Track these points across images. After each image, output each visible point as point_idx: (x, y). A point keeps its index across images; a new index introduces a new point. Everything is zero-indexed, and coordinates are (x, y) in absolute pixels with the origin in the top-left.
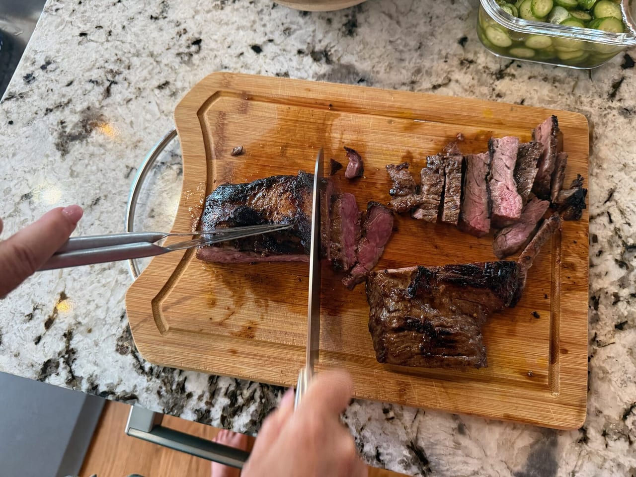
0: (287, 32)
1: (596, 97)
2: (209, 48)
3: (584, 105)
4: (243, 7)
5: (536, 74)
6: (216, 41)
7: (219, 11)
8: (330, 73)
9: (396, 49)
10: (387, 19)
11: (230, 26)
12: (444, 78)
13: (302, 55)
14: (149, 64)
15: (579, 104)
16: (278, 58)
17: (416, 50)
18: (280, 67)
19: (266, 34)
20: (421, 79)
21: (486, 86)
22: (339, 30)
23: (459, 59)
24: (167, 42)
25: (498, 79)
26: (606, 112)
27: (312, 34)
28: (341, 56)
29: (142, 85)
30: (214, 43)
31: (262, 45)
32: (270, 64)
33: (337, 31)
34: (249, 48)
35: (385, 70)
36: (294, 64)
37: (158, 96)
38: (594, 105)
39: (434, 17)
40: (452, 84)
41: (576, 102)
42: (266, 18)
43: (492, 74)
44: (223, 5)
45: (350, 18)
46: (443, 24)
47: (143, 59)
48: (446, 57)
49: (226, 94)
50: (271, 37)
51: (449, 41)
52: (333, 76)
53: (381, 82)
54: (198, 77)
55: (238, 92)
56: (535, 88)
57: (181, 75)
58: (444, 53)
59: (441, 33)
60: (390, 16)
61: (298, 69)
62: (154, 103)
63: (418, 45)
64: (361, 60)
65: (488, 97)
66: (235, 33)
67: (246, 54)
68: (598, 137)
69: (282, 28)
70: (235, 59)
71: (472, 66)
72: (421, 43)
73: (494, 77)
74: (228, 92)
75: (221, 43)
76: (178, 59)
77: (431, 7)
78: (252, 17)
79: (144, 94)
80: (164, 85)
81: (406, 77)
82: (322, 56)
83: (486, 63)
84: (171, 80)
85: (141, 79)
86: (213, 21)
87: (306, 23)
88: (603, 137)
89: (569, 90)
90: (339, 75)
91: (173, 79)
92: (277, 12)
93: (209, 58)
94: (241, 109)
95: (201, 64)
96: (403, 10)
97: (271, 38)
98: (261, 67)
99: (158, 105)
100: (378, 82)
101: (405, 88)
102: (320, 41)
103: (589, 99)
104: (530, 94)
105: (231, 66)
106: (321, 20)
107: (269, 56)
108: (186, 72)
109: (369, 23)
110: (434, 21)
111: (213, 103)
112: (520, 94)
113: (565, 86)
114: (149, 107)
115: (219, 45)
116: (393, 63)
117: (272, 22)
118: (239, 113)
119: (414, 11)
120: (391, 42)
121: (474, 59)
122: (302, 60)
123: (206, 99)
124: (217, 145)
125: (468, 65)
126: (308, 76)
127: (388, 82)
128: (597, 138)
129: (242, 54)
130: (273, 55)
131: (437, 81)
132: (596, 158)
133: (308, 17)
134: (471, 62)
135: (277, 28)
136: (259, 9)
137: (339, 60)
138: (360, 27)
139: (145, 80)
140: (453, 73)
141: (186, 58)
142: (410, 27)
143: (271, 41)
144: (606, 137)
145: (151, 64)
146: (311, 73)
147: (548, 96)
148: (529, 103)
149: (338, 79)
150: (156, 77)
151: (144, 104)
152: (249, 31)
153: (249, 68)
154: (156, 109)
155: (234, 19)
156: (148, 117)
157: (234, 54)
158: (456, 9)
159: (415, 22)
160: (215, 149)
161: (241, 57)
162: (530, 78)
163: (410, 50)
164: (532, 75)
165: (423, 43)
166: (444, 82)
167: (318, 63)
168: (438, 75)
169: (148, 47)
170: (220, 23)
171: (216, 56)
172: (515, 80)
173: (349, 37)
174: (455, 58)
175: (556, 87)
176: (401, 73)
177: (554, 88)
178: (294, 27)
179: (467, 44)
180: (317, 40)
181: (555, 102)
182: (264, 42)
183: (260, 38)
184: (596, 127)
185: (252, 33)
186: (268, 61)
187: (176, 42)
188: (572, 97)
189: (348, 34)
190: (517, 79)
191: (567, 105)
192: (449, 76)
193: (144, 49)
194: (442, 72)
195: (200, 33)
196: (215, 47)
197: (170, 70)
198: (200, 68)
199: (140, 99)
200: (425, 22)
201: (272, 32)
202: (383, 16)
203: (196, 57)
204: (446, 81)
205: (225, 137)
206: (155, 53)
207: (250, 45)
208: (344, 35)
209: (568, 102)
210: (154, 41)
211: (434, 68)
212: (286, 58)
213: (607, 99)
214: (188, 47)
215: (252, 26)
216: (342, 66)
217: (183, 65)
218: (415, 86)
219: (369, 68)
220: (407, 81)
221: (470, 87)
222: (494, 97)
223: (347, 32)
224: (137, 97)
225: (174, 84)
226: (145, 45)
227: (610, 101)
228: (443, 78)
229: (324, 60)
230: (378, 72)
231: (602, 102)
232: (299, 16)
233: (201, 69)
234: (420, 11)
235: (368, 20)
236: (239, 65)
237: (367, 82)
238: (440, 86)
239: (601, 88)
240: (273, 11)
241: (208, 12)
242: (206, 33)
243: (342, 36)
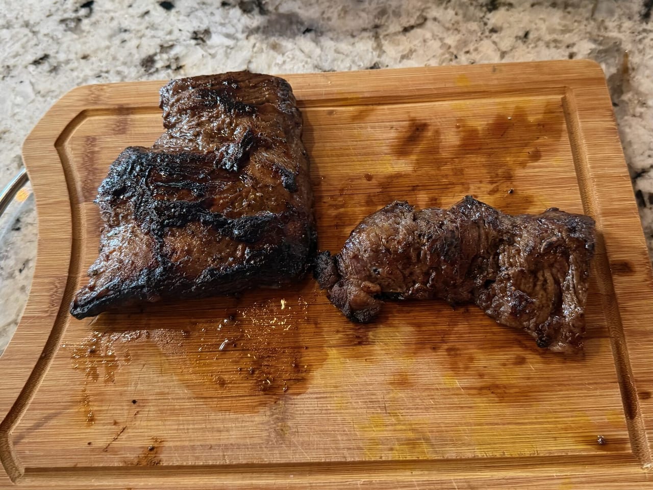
1: (624, 19)
2: (104, 9)
3: (610, 31)
8: (266, 25)
12: (418, 18)
13: (227, 7)
14: (22, 36)
15: (602, 30)
16: (196, 13)
18: (199, 24)
20: (386, 21)
21: (474, 21)
24: (48, 8)
25: (490, 11)
26: (640, 37)
28: (280, 4)
29: (11, 62)
30: (111, 3)
32: (184, 21)
34: (157, 5)
35: (339, 15)
36: (218, 18)
37: (34, 73)
38: (623, 29)
40: (429, 24)
41: (599, 29)
43: (482, 6)
47: (14, 31)
49: (95, 113)
52: (270, 28)
53: (334, 30)
54: (88, 45)
55: (112, 107)
56: (542, 16)
57: (64, 46)
61: (222, 25)
62: (27, 82)
64: (306, 6)
65: (479, 34)
67: (152, 12)
68: (636, 67)
70: (138, 20)
73: (484, 9)
74: (97, 110)
76: (62, 27)
79: (13, 73)
80: (42, 59)
81: (367, 21)
82: (254, 5)
84: (51, 53)
85: (11, 55)
88: (642, 68)
89: (588, 15)
90: (278, 27)
91: (55, 51)
93: (102, 22)
94: (117, 129)
95: (92, 30)
98: (172, 26)
99: (32, 84)
100: (330, 30)
101: (366, 34)
103: (616, 23)
104: (536, 24)
105: (133, 28)
107: (183, 12)
108: (72, 40)
111: (78, 128)
112: (522, 26)
113: (581, 10)
114: (20, 88)
115: (117, 4)
116: (348, 6)
118: (115, 134)
122: (228, 13)
123: (66, 123)
124: (85, 182)
126: (237, 31)
127: (344, 29)
128: (633, 69)
129: (147, 13)
130: (189, 10)
131: (408, 22)
132: (637, 94)
137: (277, 8)
139: (16, 55)
140: (429, 10)
141: (73, 25)
144: (647, 67)
145: (26, 35)
146: (240, 27)
147: (559, 24)
148: (536, 36)
149: (276, 31)
150: (32, 51)
151: (14, 85)
153: (156, 29)
154: (29, 89)
156: (19, 100)
157: (138, 13)
160: (83, 188)
161: (147, 17)
162: (533, 5)
164: (535, 2)
166: (418, 22)
167: (249, 15)
168: (409, 14)
169: (22, 16)
171: (112, 19)
172: (513, 10)
175: (569, 13)
176: (360, 17)
177: (566, 14)
181: (570, 31)
184: (631, 55)
186: (181, 18)
187: (60, 7)
188: (592, 23)
190: (515, 8)
191: (587, 33)
192: (424, 14)
193: (17, 18)
194: (414, 10)
196: (112, 8)
197: (51, 41)
198: (91, 34)
199: (8, 79)
203: (85, 22)
204: (421, 21)
205: (97, 169)
206: (32, 22)
207: (158, 2)
209: (589, 29)
210: (30, 8)
211: (404, 7)
212: (205, 13)
213: (639, 21)
214: (76, 11)
216: (281, 16)
217: (69, 33)
218: (380, 31)
219: (317, 15)
220: (369, 26)
221: (453, 24)
222: (487, 33)
224: (4, 77)
225: (55, 57)
226: (18, 14)
227: (644, 24)
228: (415, 17)
229: (256, 10)
230: (329, 19)
231: (634, 26)
236: (143, 27)
237: (316, 31)
238: (412, 27)
239: (629, 8)
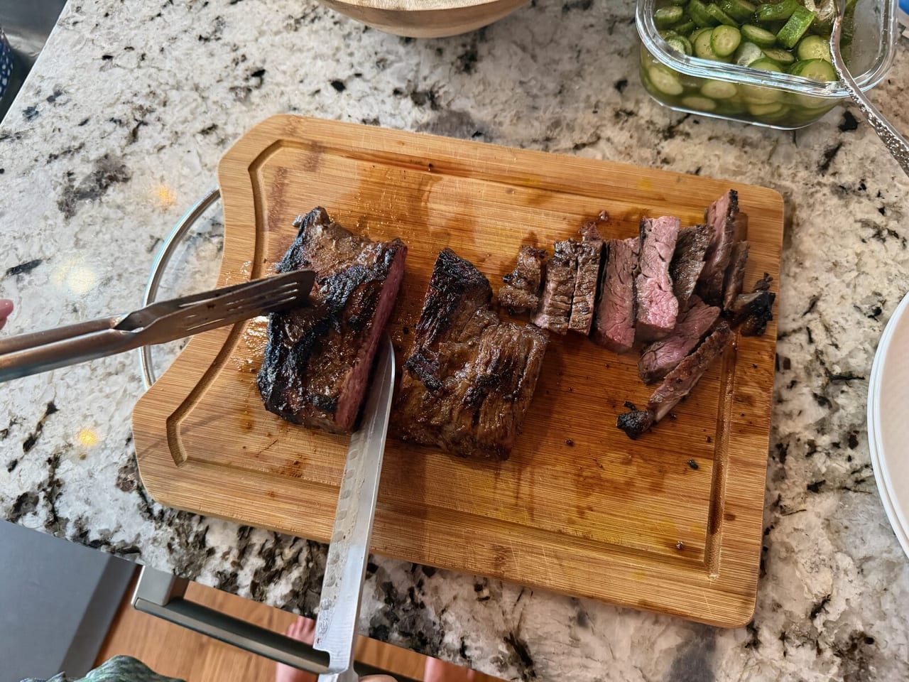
0: (381, 65)
1: (801, 168)
2: (275, 81)
3: (784, 179)
4: (324, 28)
5: (719, 134)
6: (284, 73)
7: (292, 33)
8: (436, 121)
9: (528, 93)
10: (519, 51)
11: (305, 54)
12: (591, 135)
13: (399, 96)
14: (192, 100)
15: (776, 177)
16: (367, 99)
17: (555, 95)
18: (368, 112)
19: (352, 66)
20: (559, 135)
21: (648, 147)
22: (452, 64)
23: (614, 109)
24: (218, 72)
25: (666, 138)
26: (813, 190)
27: (415, 69)
28: (453, 100)
29: (180, 128)
30: (282, 75)
31: (346, 81)
32: (355, 106)
33: (450, 66)
34: (329, 84)
35: (512, 121)
36: (388, 107)
37: (201, 143)
38: (797, 179)
39: (584, 51)
40: (602, 143)
41: (773, 175)
42: (354, 44)
43: (658, 131)
44: (298, 26)
45: (469, 48)
46: (595, 60)
47: (184, 94)
48: (596, 106)
49: (290, 145)
50: (359, 70)
51: (601, 84)
52: (439, 126)
53: (505, 137)
54: (255, 119)
55: (306, 142)
56: (717, 153)
57: (233, 117)
58: (593, 100)
59: (591, 73)
60: (524, 49)
61: (392, 115)
62: (194, 153)
63: (559, 88)
64: (479, 106)
65: (651, 163)
66: (311, 63)
67: (323, 92)
68: (801, 223)
69: (375, 59)
70: (308, 99)
71: (631, 120)
72: (562, 86)
73: (661, 135)
74: (292, 142)
75: (291, 76)
76: (232, 95)
77: (580, 38)
78: (336, 42)
79: (182, 141)
80: (210, 129)
81: (539, 132)
82: (426, 98)
83: (651, 117)
84: (219, 123)
85: (180, 119)
86: (283, 46)
87: (407, 53)
88: (807, 224)
89: (764, 158)
90: (448, 126)
91: (223, 122)
92: (370, 37)
93: (272, 96)
94: (308, 165)
95: (262, 103)
96: (541, 39)
97: (359, 72)
98: (342, 110)
99: (200, 156)
100: (499, 137)
101: (536, 146)
102: (425, 78)
103: (791, 171)
104: (710, 160)
105: (302, 107)
106: (428, 50)
107: (354, 95)
108: (241, 112)
109: (494, 56)
110: (582, 56)
111: (272, 156)
112: (695, 160)
113: (759, 152)
114: (187, 157)
115: (289, 78)
116: (522, 112)
117: (362, 50)
118: (305, 170)
119: (556, 42)
120: (521, 83)
121: (635, 110)
122: (399, 103)
123: (262, 149)
124: (272, 211)
125: (626, 118)
126: (406, 125)
127: (514, 138)
128: (798, 225)
129: (318, 91)
130: (360, 94)
131: (581, 138)
132: (796, 252)
133: (411, 45)
134: (630, 114)
135: (368, 58)
136: (346, 32)
137: (449, 104)
138: (481, 61)
139: (185, 121)
140: (603, 128)
141: (242, 95)
142: (549, 64)
143: (358, 75)
144: (812, 224)
145: (195, 100)
146: (410, 120)
147: (734, 164)
148: (707, 173)
149: (446, 131)
150: (201, 118)
151: (181, 154)
152: (330, 61)
153: (326, 111)
154: (196, 161)
155: (311, 44)
156: (186, 171)
157: (308, 91)
158: (615, 41)
159: (557, 57)
160: (269, 218)
161: (317, 96)
162: (710, 139)
163: (546, 95)
164: (714, 135)
165: (566, 86)
166: (591, 140)
167: (421, 108)
168: (583, 130)
169: (192, 77)
170: (292, 49)
171: (282, 93)
172: (689, 140)
173: (465, 75)
174: (608, 108)
175: (746, 152)
176: (532, 126)
177: (743, 153)
178: (391, 58)
179: (626, 90)
180: (421, 77)
181: (743, 174)
182: (350, 77)
183: (344, 71)
184: (799, 209)
185: (334, 64)
186: (352, 102)
187: (231, 73)
188: (767, 167)
189: (464, 70)
190: (692, 139)
191: (759, 178)
192: (599, 132)
193: (187, 79)
194: (589, 127)
195: (264, 61)
196: (283, 81)
197: (219, 110)
198: (261, 108)
199: (176, 146)
200: (571, 58)
201: (360, 64)
202: (514, 47)
203: (255, 93)
204: (594, 139)
205: (284, 201)
206: (201, 86)
207: (330, 81)
208: (459, 71)
209: (762, 174)
210: (201, 70)
211: (579, 121)
212: (376, 100)
213: (816, 172)
214: (247, 79)
215: (334, 55)
216: (452, 113)
217: (238, 103)
218: (550, 144)
219: (489, 118)
220: (540, 138)
221: (626, 148)
222: (659, 163)
223: (462, 68)
224: (172, 144)
225: (223, 129)
226: (188, 75)
227: (821, 175)
228: (589, 134)
229: (428, 103)
230: (501, 124)
231: (809, 176)
232: (400, 43)
233: (262, 110)
234: (564, 42)
235: (493, 52)
236: (312, 107)
237: (486, 136)
238: (584, 145)
239: (808, 156)
240: (365, 36)
241: (277, 33)
242: (272, 61)
243: (456, 72)
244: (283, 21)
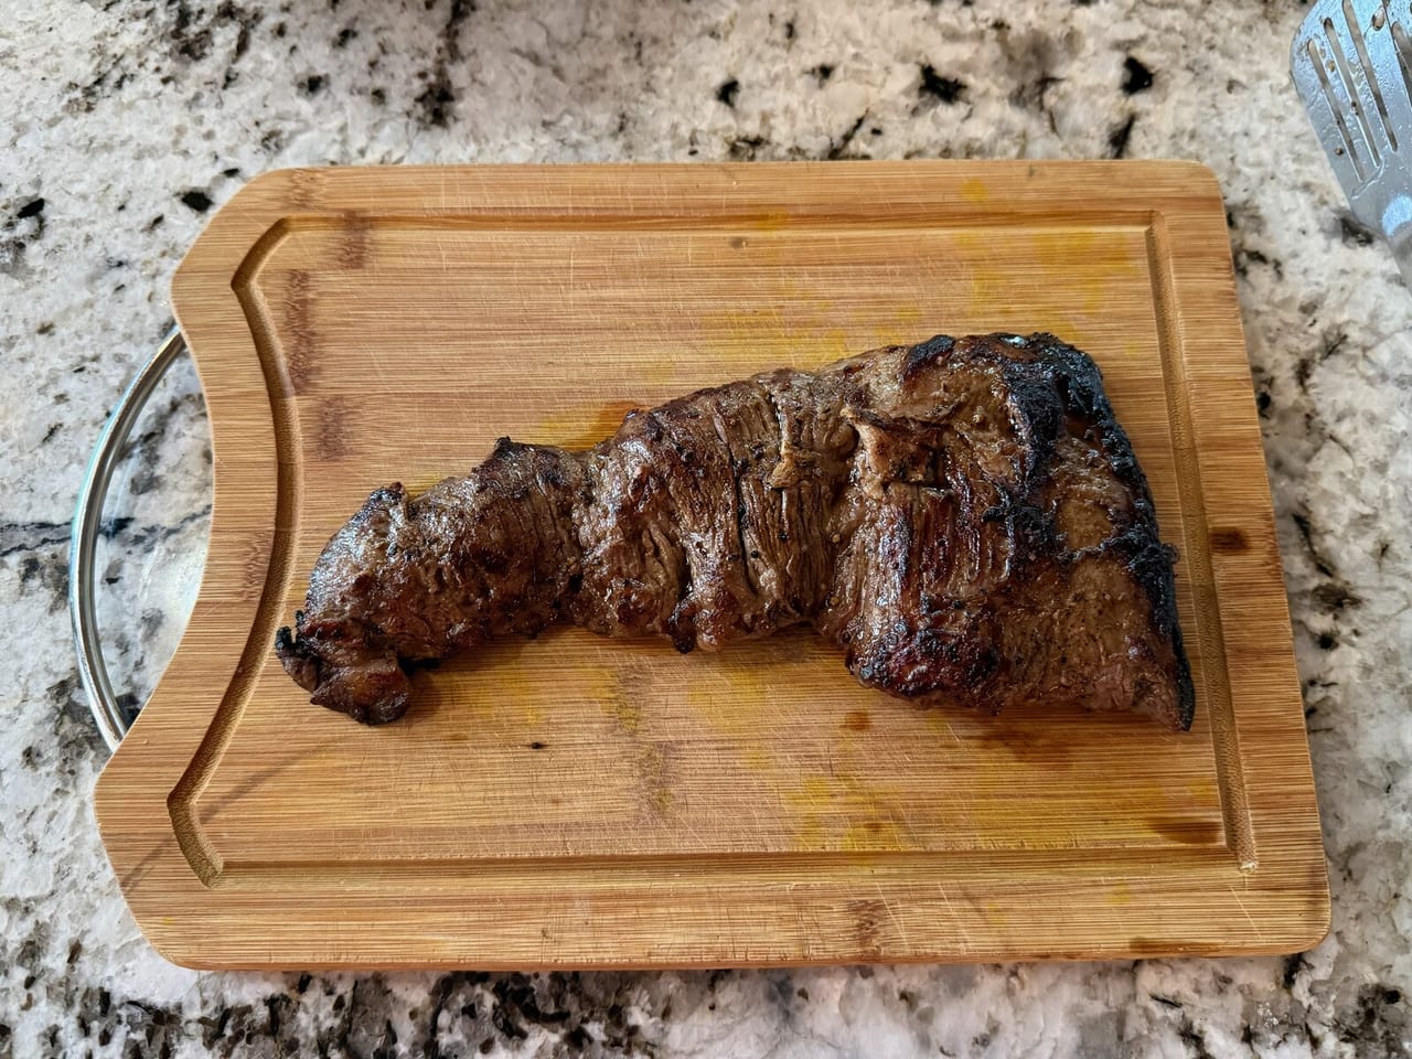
0: (271, 144)
2: (68, 218)
4: (145, 96)
5: (922, 143)
6: (84, 197)
7: (83, 117)
9: (562, 141)
10: (528, 66)
11: (118, 153)
17: (614, 135)
19: (216, 157)
22: (408, 114)
23: (726, 140)
27: (339, 138)
30: (81, 203)
31: (209, 189)
33: (404, 119)
34: (176, 201)
39: (646, 43)
42: (210, 114)
44: (91, 100)
45: (432, 78)
46: (672, 56)
48: (692, 141)
50: (232, 163)
51: (692, 98)
54: (47, 301)
58: (684, 131)
59: (670, 81)
60: (536, 60)
63: (618, 120)
66: (132, 167)
67: (169, 219)
69: (258, 134)
70: (141, 239)
71: (760, 153)
72: (623, 116)
75: (99, 201)
77: (635, 19)
78: (176, 116)
83: (795, 140)
86: (69, 144)
87: (318, 111)
92: (238, 94)
93: (69, 247)
95: (49, 267)
96: (564, 36)
97: (231, 167)
102: (362, 152)
105: (134, 256)
106: (357, 98)
108: (12, 293)
109: (482, 84)
110: (646, 53)
115: (95, 206)
117: (229, 124)
119: (592, 36)
120: (546, 124)
121: (763, 134)
125: (751, 153)
129: (159, 220)
133: (322, 94)
134: (757, 142)
135: (243, 136)
136: (190, 94)
138: (461, 98)
141: (7, 257)
142: (590, 79)
143: (231, 173)
152: (170, 156)
155: (126, 131)
157: (139, 223)
158: (699, 12)
159: (600, 63)
161: (159, 231)
163: (597, 139)
164: (912, 148)
165: (629, 114)
170: (90, 148)
171: (88, 239)
173: (437, 130)
174: (715, 140)
178: (289, 126)
179: (739, 98)
180: (353, 151)
182: (216, 180)
183: (202, 169)
185: (179, 160)
189: (433, 122)
195: (38, 183)
196: (83, 215)
198: (50, 276)
200: (626, 60)
201: (231, 151)
202: (517, 58)
203: (33, 249)
207: (178, 194)
208: (423, 125)
214: (10, 225)
215: (176, 142)
223: (429, 118)
232: (298, 94)
233: (54, 280)
234: (608, 32)
235: (479, 76)
236: (154, 253)
240: (229, 94)
241: (52, 123)
242: (55, 180)
243: (419, 129)
244: (60, 97)
